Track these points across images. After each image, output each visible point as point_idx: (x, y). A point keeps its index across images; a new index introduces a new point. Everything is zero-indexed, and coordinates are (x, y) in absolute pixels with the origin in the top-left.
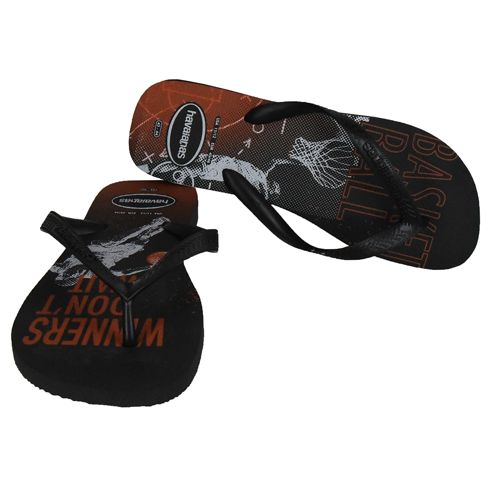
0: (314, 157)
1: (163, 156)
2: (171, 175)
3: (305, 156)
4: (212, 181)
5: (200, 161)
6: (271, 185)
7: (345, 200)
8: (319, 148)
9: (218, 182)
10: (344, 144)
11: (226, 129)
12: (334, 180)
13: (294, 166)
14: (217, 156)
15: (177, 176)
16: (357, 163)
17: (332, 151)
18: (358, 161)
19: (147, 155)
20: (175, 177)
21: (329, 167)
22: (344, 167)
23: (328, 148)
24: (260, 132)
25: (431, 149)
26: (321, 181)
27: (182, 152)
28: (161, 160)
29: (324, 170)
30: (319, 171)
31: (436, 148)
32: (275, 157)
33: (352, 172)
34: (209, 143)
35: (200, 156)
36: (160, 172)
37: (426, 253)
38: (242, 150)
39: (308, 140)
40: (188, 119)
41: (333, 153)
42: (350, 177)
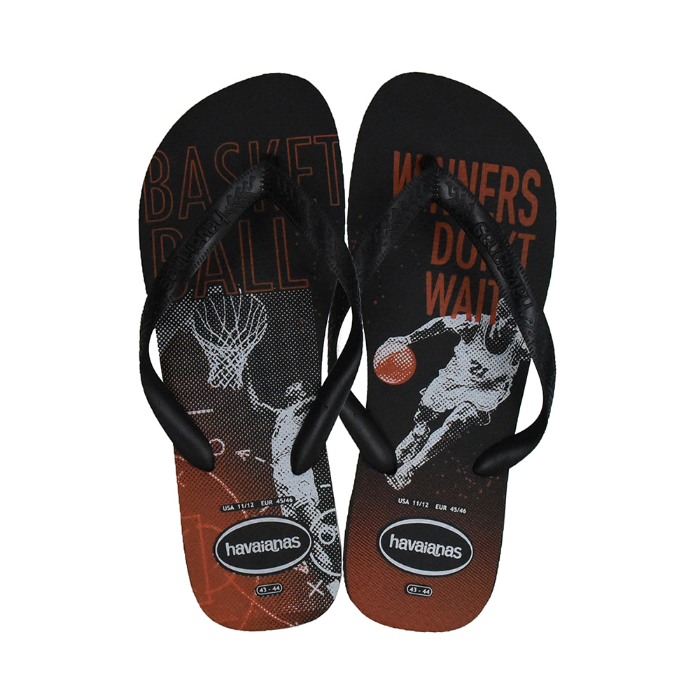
0: (230, 352)
1: (306, 568)
2: (329, 546)
3: (233, 366)
4: (316, 486)
5: (294, 513)
6: (293, 399)
7: (277, 286)
8: (214, 349)
9: (315, 476)
10: (196, 318)
11: (234, 492)
12: (253, 311)
13: (253, 376)
14: (279, 490)
15: (328, 538)
16: (218, 287)
17: (213, 330)
18: (213, 288)
19: (313, 592)
20: (330, 540)
21: (236, 326)
22: (229, 305)
23: (210, 337)
24: (222, 442)
25: (161, 191)
26: (260, 330)
27: (290, 543)
28: (313, 568)
29: (243, 331)
30: (247, 338)
31: (157, 185)
32: (249, 407)
33: (231, 289)
34: (263, 510)
35: (287, 516)
36: (331, 564)
37: (312, 140)
38: (257, 458)
39: (208, 369)
40: (240, 551)
41: (214, 327)
42: (240, 290)
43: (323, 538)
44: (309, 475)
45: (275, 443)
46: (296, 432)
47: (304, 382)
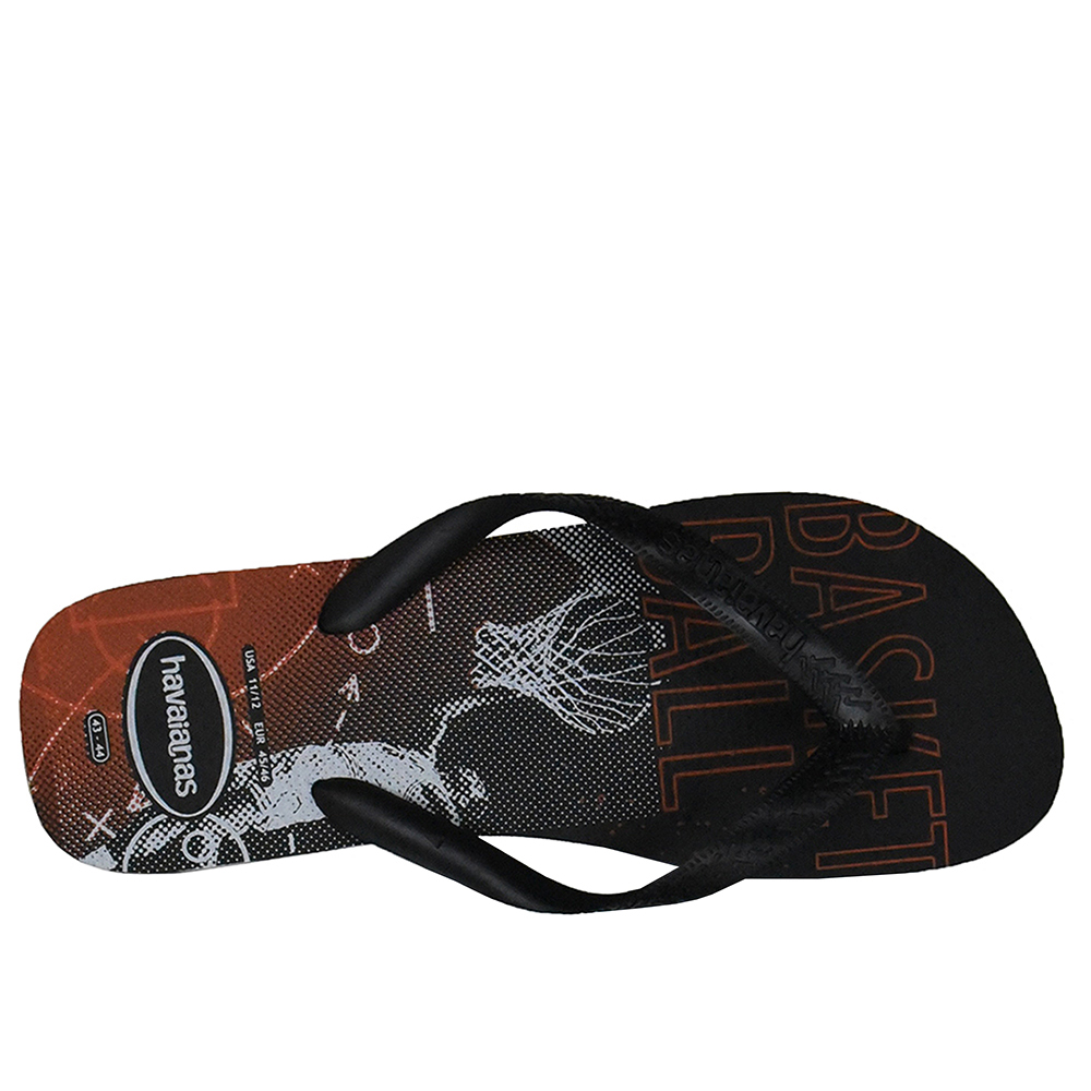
0: (541, 663)
1: (138, 806)
2: (178, 850)
3: (517, 670)
4: (292, 826)
5: (242, 784)
6: (455, 783)
7: (666, 752)
8: (547, 633)
9: (310, 824)
10: (605, 601)
11: (279, 671)
12: (618, 708)
13: (498, 707)
14: (284, 755)
15: (195, 848)
16: (663, 640)
17: (584, 631)
18: (662, 632)
19: (93, 820)
20: (191, 853)
21: (591, 676)
22: (631, 662)
23: (570, 627)
24: (373, 648)
25: (844, 533)
26: (584, 720)
27: (185, 776)
28: (137, 820)
29: (581, 689)
30: (568, 696)
31: (855, 527)
32: (438, 700)
33: (659, 666)
34: (247, 727)
35: (235, 771)
36: (146, 854)
37: (938, 818)
38: (343, 714)
39: (509, 623)
40: (170, 682)
41: (588, 634)
42: (659, 683)
43: (193, 839)
44: (312, 813)
45: (372, 749)
46: (393, 788)
47: (486, 803)
